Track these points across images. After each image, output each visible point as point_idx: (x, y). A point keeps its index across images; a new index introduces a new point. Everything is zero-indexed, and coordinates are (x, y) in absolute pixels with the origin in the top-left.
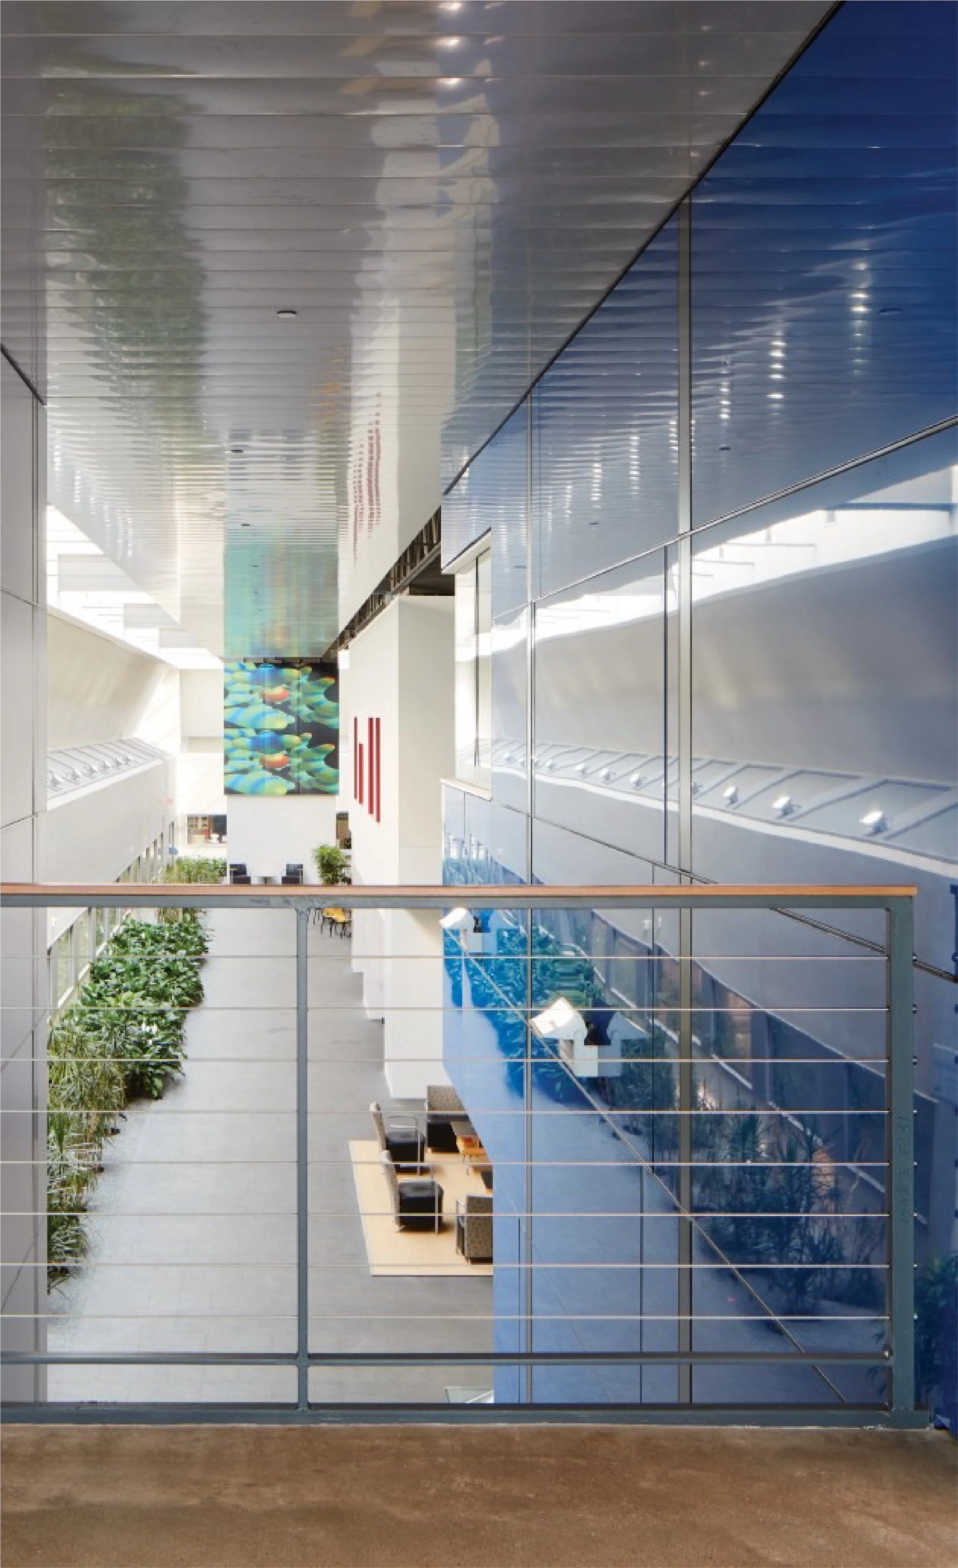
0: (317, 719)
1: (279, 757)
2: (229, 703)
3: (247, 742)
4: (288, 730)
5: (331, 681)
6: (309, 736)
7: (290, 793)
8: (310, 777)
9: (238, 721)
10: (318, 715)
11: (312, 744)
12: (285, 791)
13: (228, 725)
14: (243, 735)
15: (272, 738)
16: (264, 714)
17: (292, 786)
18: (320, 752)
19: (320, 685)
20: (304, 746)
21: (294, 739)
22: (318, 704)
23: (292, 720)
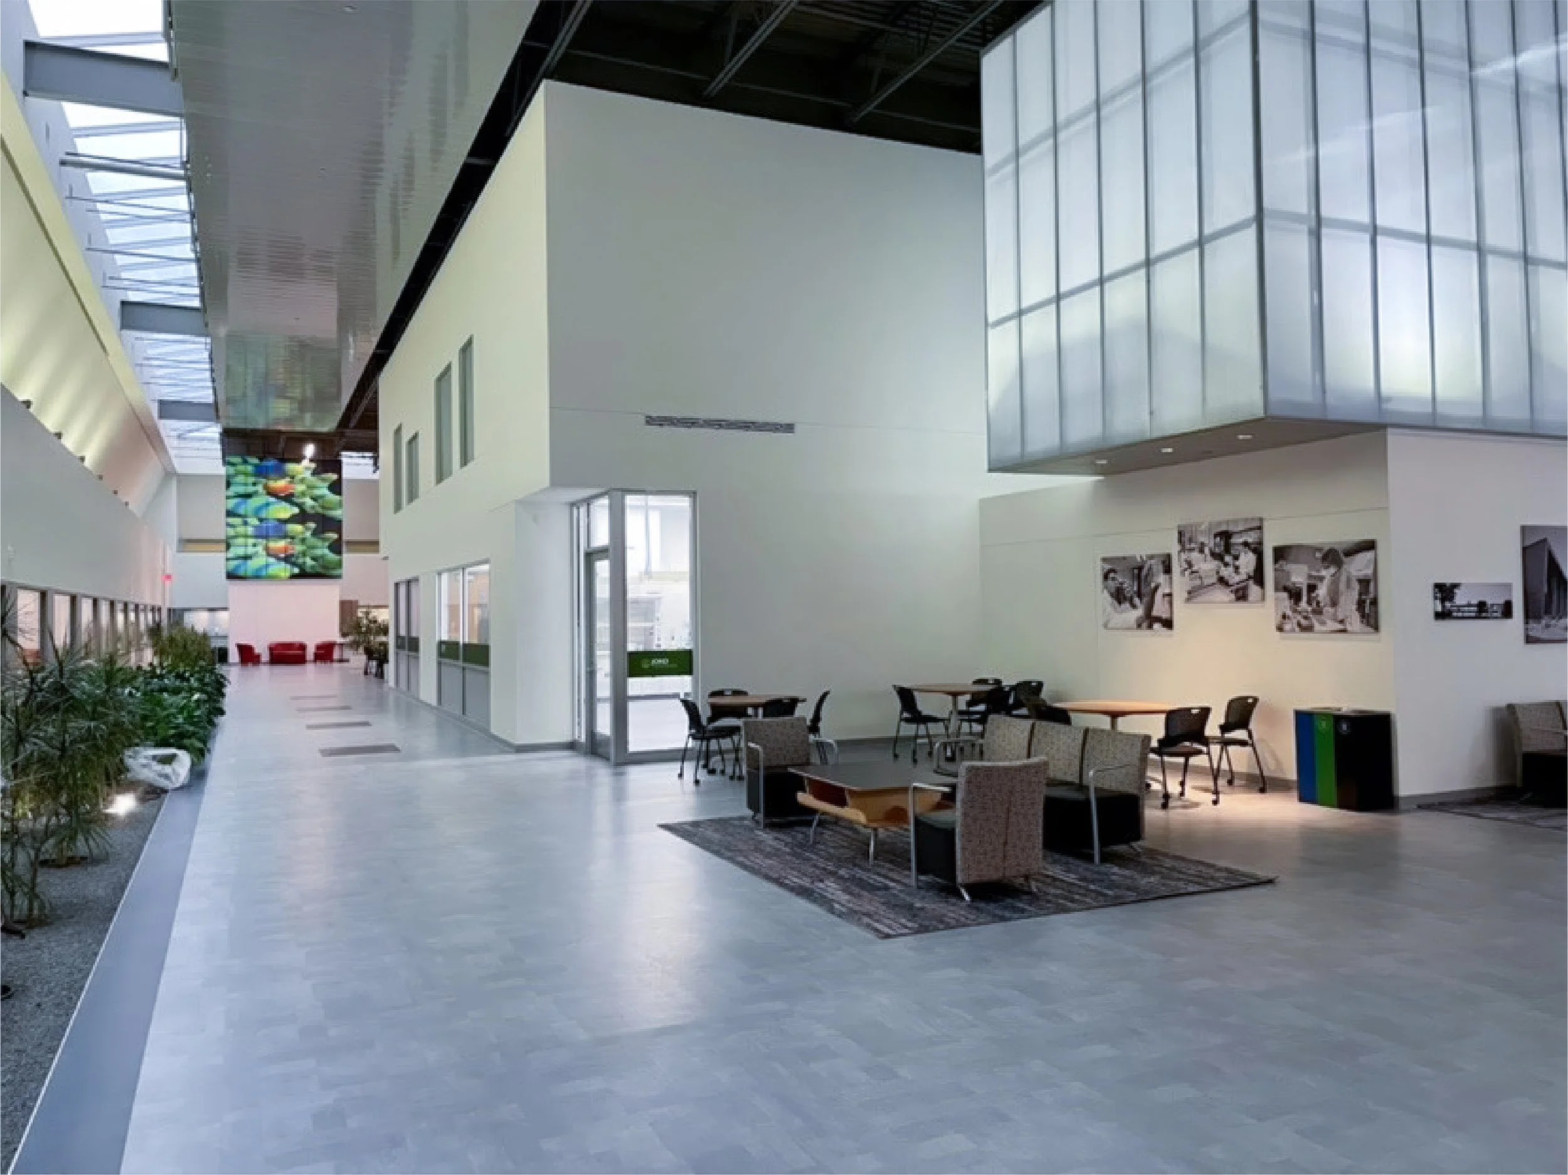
0: (320, 510)
1: (282, 544)
2: (231, 492)
3: (250, 530)
4: (293, 519)
5: (334, 477)
6: (312, 525)
7: (294, 576)
8: (313, 563)
9: (241, 511)
10: (323, 507)
11: (315, 533)
12: (288, 574)
13: (230, 514)
14: (246, 523)
15: (276, 527)
16: (268, 504)
17: (296, 570)
18: (324, 540)
19: (324, 480)
20: (308, 534)
21: (297, 528)
22: (322, 497)
23: (296, 510)
